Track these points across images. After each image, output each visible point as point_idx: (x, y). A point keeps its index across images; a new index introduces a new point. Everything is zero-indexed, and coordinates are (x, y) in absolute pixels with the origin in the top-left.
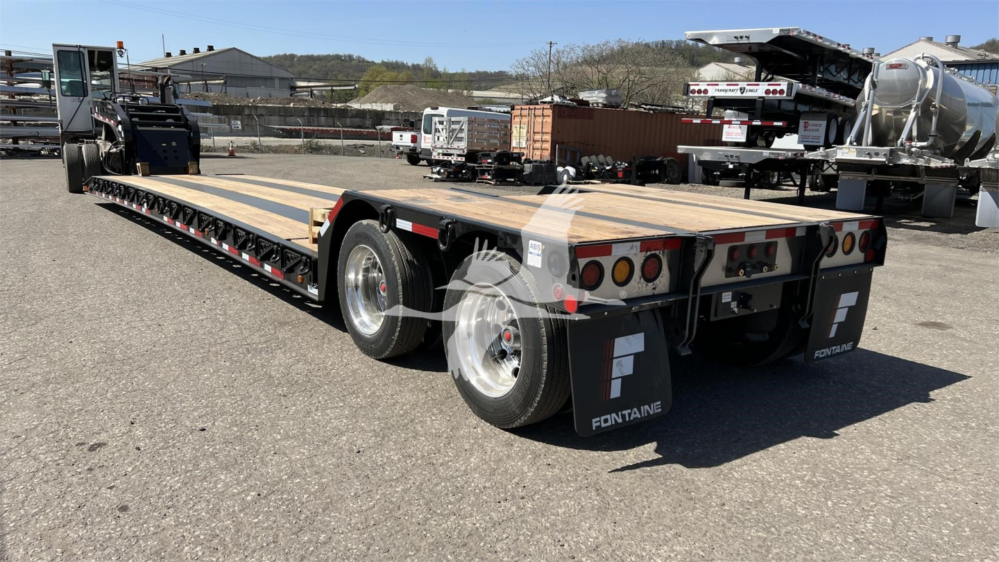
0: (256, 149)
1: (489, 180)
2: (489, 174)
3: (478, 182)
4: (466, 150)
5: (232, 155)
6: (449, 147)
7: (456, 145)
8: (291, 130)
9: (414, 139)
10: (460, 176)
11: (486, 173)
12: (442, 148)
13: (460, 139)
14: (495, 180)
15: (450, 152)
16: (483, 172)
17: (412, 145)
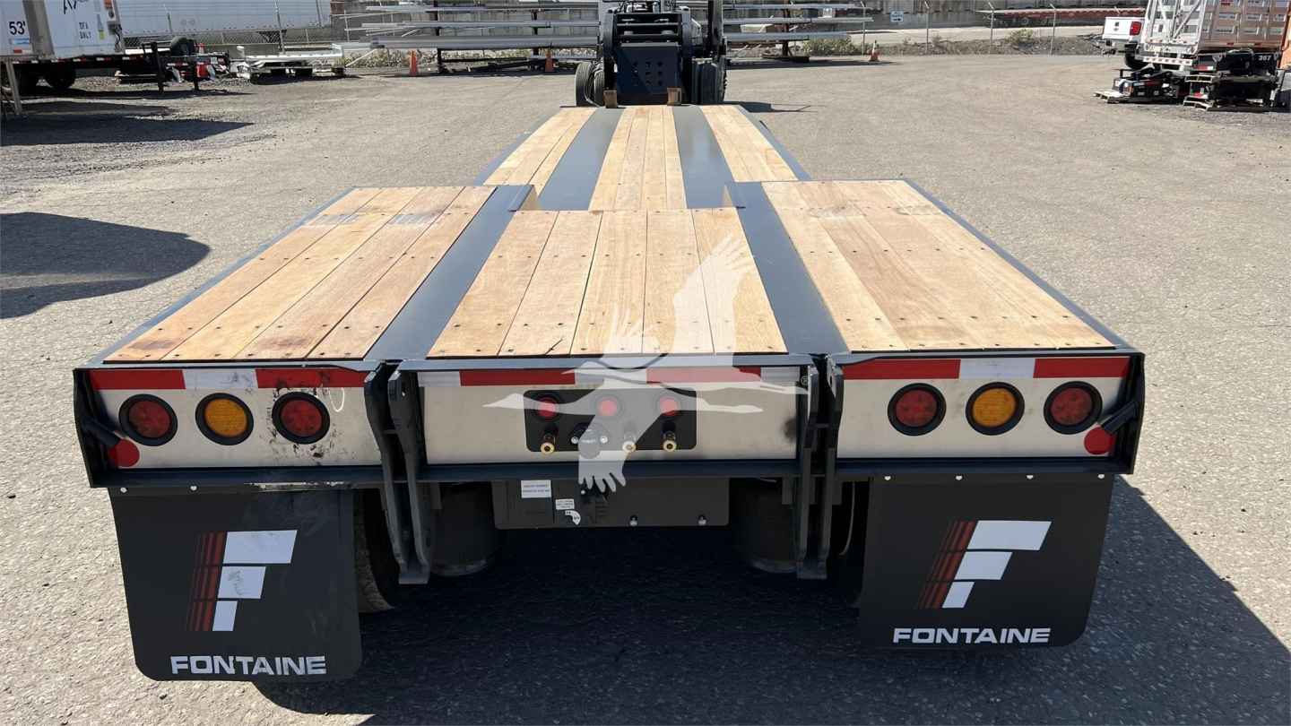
0: (939, 48)
1: (1203, 101)
2: (1205, 91)
3: (1187, 104)
4: (1196, 48)
5: (874, 61)
6: (1171, 42)
7: (1184, 38)
8: (1010, 16)
9: (1136, 29)
10: (1156, 93)
11: (1202, 89)
12: (1160, 44)
13: (1193, 29)
14: (1212, 101)
15: (1172, 50)
16: (1197, 88)
17: (1131, 38)
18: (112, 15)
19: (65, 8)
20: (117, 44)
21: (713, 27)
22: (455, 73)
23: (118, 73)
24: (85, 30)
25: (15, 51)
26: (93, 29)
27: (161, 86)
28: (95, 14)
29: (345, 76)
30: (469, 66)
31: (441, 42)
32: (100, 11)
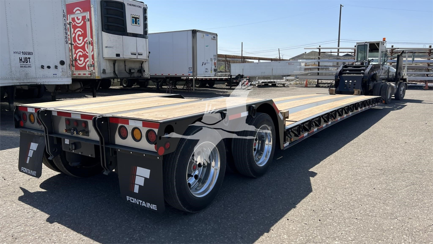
18: (215, 67)
19: (203, 65)
20: (215, 74)
21: (398, 72)
22: (322, 87)
23: (226, 84)
24: (207, 70)
25: (183, 75)
26: (209, 70)
27: (231, 87)
28: (211, 66)
29: (285, 86)
30: (326, 85)
31: (318, 77)
32: (212, 65)
